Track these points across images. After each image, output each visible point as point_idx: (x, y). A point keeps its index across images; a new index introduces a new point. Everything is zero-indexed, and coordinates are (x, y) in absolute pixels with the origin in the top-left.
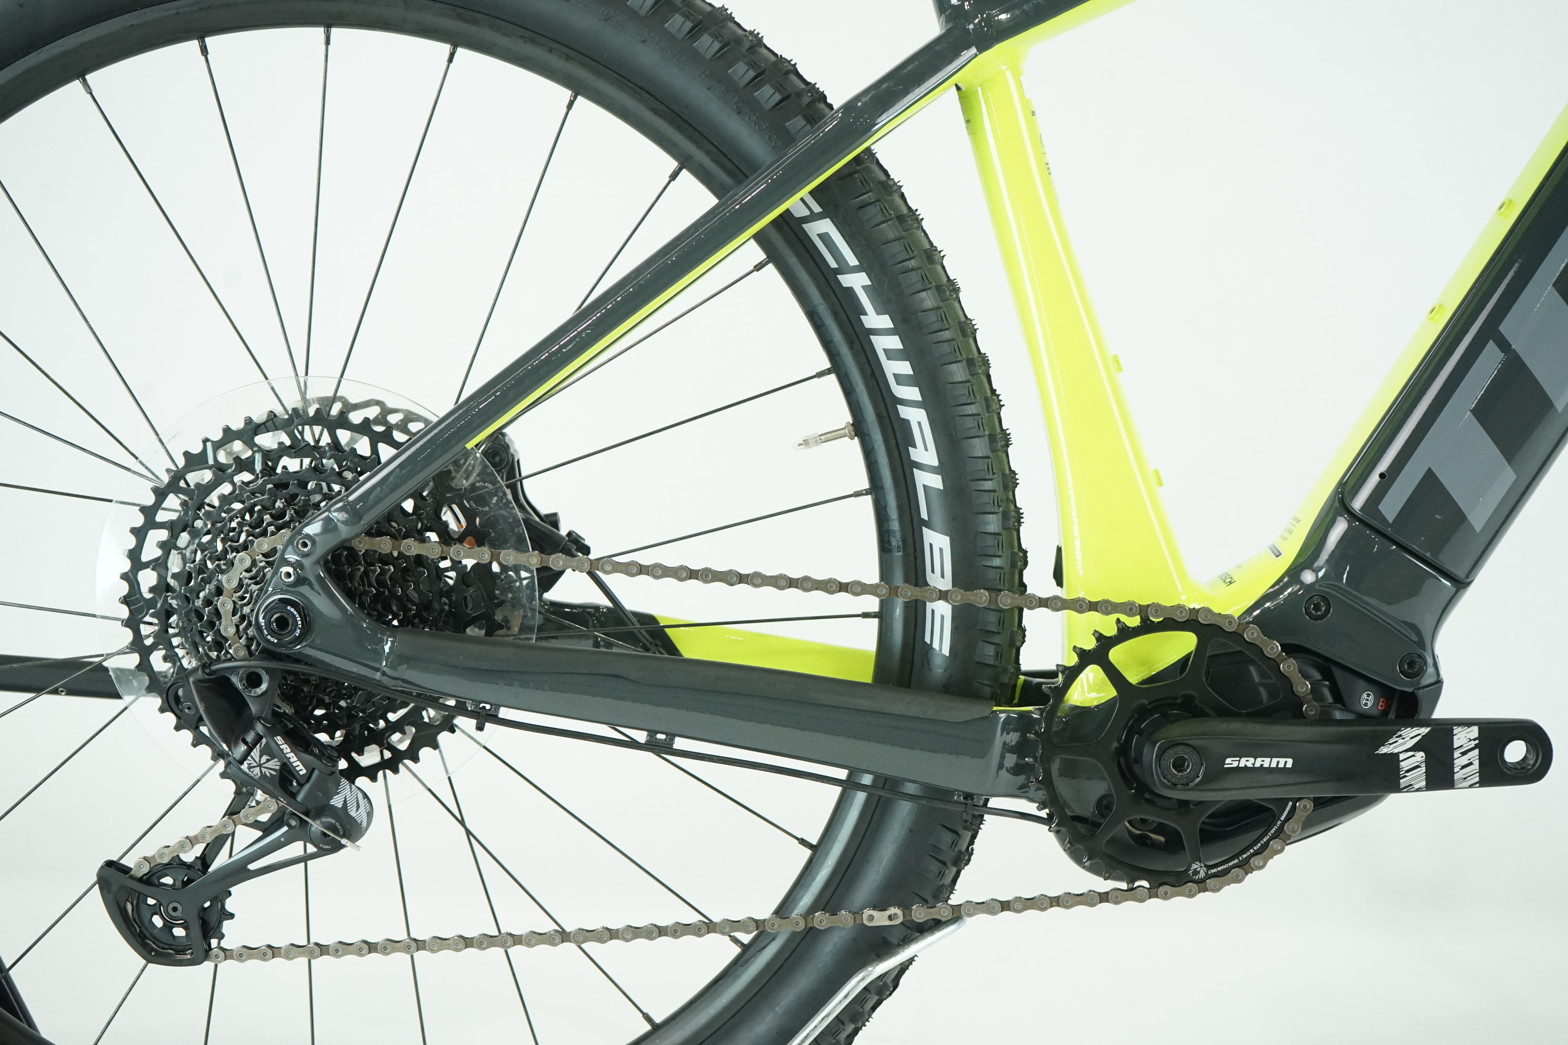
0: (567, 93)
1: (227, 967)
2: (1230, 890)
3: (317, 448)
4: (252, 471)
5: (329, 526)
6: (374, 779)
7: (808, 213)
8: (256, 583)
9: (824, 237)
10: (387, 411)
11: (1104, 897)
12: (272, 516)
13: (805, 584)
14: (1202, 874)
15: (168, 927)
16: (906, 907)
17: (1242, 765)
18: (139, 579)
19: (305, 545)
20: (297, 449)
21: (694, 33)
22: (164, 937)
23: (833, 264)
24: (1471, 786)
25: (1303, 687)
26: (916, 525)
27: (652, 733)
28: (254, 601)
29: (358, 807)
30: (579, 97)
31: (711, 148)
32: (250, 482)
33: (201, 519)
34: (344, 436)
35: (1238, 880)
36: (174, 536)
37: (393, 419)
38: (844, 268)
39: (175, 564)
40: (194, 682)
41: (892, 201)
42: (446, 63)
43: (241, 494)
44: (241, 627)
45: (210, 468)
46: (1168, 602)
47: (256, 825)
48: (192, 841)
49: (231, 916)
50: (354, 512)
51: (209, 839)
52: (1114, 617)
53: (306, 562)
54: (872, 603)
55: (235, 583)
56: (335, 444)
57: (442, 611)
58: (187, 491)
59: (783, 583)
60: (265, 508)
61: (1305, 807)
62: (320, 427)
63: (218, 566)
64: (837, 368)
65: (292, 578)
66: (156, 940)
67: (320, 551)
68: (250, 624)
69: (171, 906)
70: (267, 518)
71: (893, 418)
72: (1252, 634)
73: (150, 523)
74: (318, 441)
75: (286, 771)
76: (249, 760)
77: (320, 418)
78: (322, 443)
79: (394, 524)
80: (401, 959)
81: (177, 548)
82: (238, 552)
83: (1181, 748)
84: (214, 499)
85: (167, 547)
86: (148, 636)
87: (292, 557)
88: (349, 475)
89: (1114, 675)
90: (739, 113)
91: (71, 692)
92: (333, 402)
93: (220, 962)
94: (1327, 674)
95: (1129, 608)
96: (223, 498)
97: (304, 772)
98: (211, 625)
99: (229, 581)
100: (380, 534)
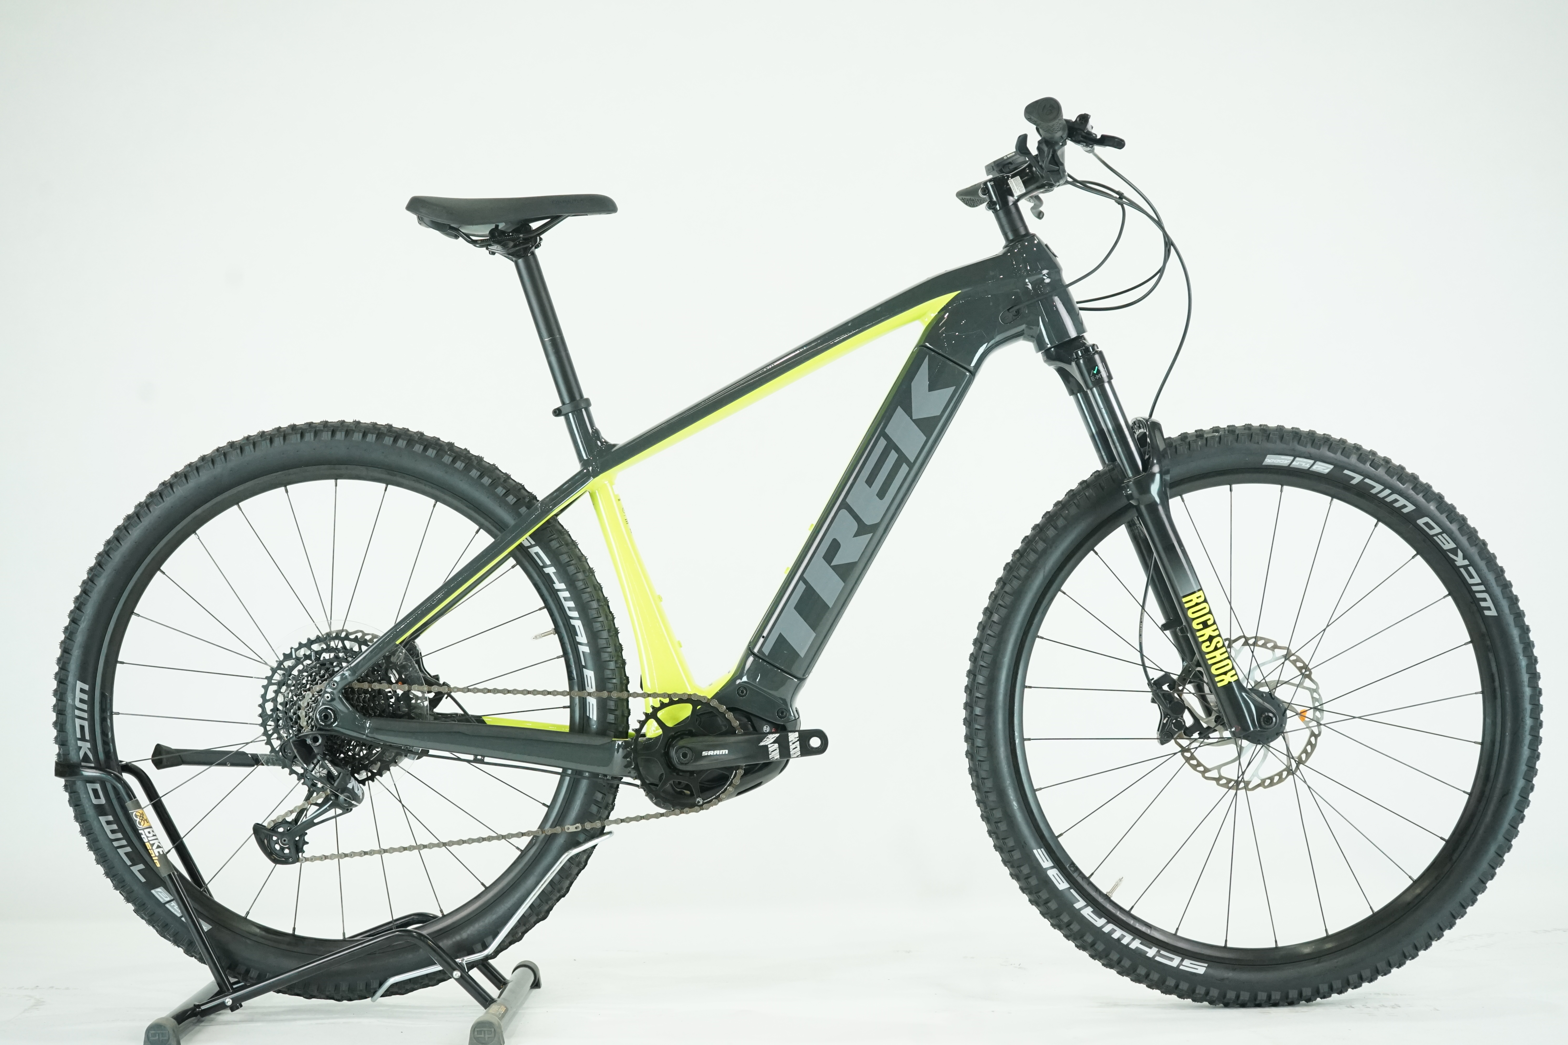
0: (433, 501)
1: (306, 865)
2: (713, 809)
3: (337, 649)
4: (310, 659)
5: (343, 677)
6: (364, 784)
7: (530, 545)
8: (314, 703)
9: (537, 554)
10: (364, 634)
11: (662, 815)
12: (320, 676)
13: (535, 692)
14: (701, 803)
15: (282, 849)
16: (582, 823)
17: (709, 754)
18: (266, 706)
19: (334, 685)
20: (329, 650)
21: (481, 476)
22: (281, 854)
23: (541, 564)
24: (797, 757)
25: (736, 723)
26: (581, 668)
27: (476, 756)
28: (314, 710)
29: (358, 790)
30: (438, 502)
31: (491, 520)
32: (310, 664)
33: (290, 680)
34: (348, 644)
35: (716, 804)
36: (280, 688)
37: (368, 638)
38: (545, 566)
39: (280, 699)
40: (292, 742)
41: (564, 538)
42: (384, 492)
43: (307, 669)
44: (309, 722)
45: (293, 659)
46: (680, 692)
47: (316, 804)
48: (291, 812)
49: (307, 843)
50: (353, 670)
51: (298, 810)
52: (659, 699)
53: (335, 692)
54: (566, 701)
55: (306, 704)
56: (344, 647)
57: (390, 712)
58: (284, 669)
59: (526, 692)
60: (317, 674)
61: (740, 772)
62: (338, 641)
63: (299, 698)
64: (547, 606)
65: (329, 698)
66: (277, 854)
67: (340, 686)
68: (312, 721)
69: (283, 839)
70: (318, 677)
71: (569, 624)
72: (714, 703)
73: (270, 683)
74: (337, 646)
75: (330, 773)
76: (315, 770)
77: (338, 637)
78: (339, 647)
79: (369, 678)
80: (377, 857)
81: (281, 693)
82: (306, 692)
83: (684, 749)
84: (295, 672)
85: (277, 692)
86: (270, 730)
87: (329, 690)
88: (350, 659)
89: (660, 723)
90: (500, 507)
91: (233, 765)
92: (342, 632)
93: (303, 863)
94: (750, 720)
95: (664, 695)
96: (299, 671)
97: (336, 774)
98: (296, 723)
99: (303, 704)
100: (363, 682)
